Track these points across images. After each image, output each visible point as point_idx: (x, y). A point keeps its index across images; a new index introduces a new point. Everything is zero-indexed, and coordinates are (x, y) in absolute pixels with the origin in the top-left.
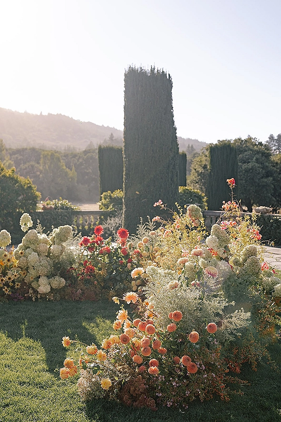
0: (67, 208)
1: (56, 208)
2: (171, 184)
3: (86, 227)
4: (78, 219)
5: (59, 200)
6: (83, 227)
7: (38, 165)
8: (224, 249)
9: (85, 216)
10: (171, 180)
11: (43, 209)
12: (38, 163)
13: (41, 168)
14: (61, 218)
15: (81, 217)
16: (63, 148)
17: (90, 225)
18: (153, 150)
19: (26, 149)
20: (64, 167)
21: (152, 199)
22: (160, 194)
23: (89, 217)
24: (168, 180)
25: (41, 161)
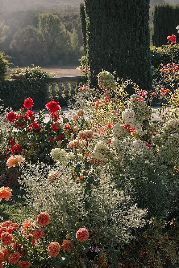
0: (40, 75)
1: (27, 76)
2: (140, 44)
3: (63, 95)
4: (53, 87)
5: (31, 67)
6: (60, 95)
7: (37, 29)
8: (142, 124)
9: (60, 83)
10: (140, 39)
11: (13, 77)
12: (37, 27)
13: (40, 31)
14: (33, 86)
15: (57, 84)
16: (63, 9)
17: (67, 93)
18: (116, 5)
19: (23, 12)
20: (65, 30)
21: (117, 62)
22: (126, 57)
23: (66, 85)
24: (136, 39)
25: (40, 24)
